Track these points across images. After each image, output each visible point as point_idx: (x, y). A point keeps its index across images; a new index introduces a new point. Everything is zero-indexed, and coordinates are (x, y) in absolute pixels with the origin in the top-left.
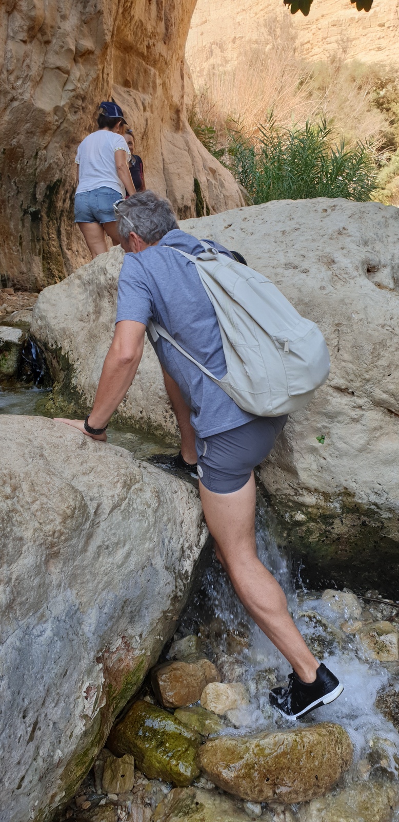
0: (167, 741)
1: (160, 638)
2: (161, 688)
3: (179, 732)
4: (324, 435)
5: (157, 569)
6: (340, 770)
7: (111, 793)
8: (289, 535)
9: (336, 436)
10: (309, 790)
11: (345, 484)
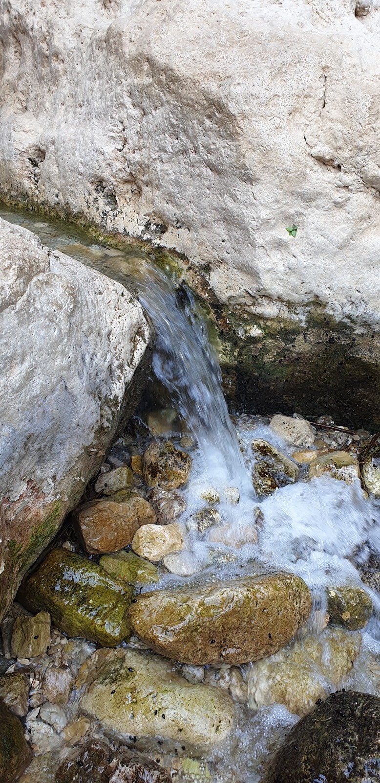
0: (91, 597)
1: (80, 480)
2: (84, 533)
3: (105, 585)
4: (296, 225)
5: (75, 393)
6: (297, 626)
7: (22, 658)
8: (240, 354)
9: (312, 226)
10: (261, 649)
11: (316, 290)
